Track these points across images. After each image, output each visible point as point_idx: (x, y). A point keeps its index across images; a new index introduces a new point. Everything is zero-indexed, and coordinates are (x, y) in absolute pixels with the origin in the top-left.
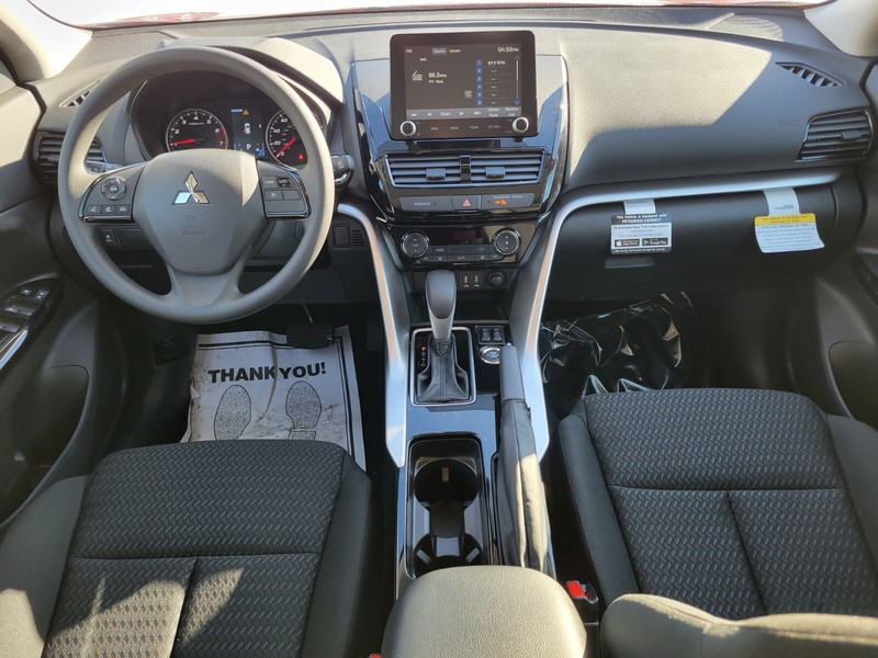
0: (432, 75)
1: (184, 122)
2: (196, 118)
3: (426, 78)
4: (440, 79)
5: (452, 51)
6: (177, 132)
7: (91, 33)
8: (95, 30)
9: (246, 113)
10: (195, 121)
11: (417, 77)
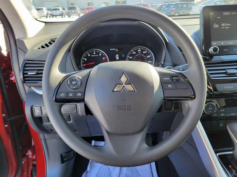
0: (223, 25)
1: (89, 55)
2: (95, 53)
3: (220, 26)
4: (227, 26)
5: (232, 13)
6: (86, 59)
7: (44, 24)
8: (46, 23)
9: (117, 50)
10: (94, 54)
11: (216, 26)
